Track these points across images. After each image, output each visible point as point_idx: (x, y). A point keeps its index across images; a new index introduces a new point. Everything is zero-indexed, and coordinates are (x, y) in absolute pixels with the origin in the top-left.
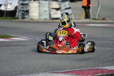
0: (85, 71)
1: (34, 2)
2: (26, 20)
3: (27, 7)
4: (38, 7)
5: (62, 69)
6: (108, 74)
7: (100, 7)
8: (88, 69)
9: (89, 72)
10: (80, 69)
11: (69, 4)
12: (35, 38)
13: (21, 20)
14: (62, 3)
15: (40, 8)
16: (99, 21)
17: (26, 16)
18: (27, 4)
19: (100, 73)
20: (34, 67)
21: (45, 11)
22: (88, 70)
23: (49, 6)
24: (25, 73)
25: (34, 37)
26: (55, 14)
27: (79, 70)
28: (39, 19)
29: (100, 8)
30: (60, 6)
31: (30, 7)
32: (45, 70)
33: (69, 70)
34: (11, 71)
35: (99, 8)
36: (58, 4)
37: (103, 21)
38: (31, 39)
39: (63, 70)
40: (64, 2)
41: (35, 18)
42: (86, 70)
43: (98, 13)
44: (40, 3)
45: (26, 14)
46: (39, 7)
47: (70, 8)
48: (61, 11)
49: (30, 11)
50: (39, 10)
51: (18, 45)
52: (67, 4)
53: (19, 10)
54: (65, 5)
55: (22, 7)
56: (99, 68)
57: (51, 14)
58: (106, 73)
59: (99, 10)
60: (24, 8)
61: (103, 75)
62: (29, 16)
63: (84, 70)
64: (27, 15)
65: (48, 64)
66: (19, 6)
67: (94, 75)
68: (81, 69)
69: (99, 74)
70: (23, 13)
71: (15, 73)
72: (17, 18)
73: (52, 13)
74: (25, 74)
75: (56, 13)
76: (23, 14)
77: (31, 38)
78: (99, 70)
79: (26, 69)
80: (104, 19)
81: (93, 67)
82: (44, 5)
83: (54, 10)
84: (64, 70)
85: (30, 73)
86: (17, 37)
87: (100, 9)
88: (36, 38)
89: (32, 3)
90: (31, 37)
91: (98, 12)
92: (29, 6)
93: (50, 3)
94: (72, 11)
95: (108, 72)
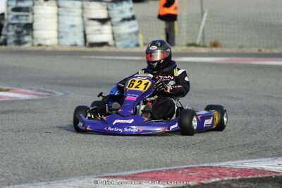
0: (181, 172)
1: (46, 3)
2: (27, 46)
3: (27, 16)
4: (56, 16)
5: (126, 169)
6: (234, 178)
7: (205, 15)
8: (186, 166)
9: (190, 174)
10: (168, 168)
11: (131, 9)
12: (51, 93)
13: (14, 47)
14: (114, 5)
15: (60, 17)
16: (203, 50)
17: (27, 39)
18: (27, 9)
19: (215, 177)
20: (59, 162)
21: (73, 26)
22: (186, 170)
23: (83, 13)
24: (41, 179)
25: (48, 90)
26: (98, 32)
27: (167, 170)
28: (59, 44)
29: (207, 17)
30: (108, 15)
31: (35, 16)
32: (87, 170)
33: (142, 171)
34: (5, 172)
35: (204, 18)
36: (105, 7)
37: (215, 50)
38: (41, 96)
39: (128, 170)
40: (119, 4)
41: (48, 43)
42: (182, 169)
43: (201, 31)
44: (59, 7)
45: (25, 32)
46: (58, 15)
47: (133, 18)
48: (112, 25)
49: (35, 26)
50: (58, 23)
51: (13, 111)
52: (127, 8)
53: (9, 24)
54: (122, 12)
55: (17, 17)
56: (212, 165)
57: (87, 32)
58: (229, 176)
59: (203, 22)
60: (20, 18)
61: (222, 181)
62: (33, 38)
63: (178, 170)
64: (28, 34)
65: (92, 155)
66: (8, 14)
67: (203, 182)
68: (171, 168)
69: (214, 180)
70: (19, 29)
71: (16, 177)
72: (5, 43)
73: (89, 30)
74: (41, 181)
75: (99, 30)
76: (19, 34)
77: (42, 93)
78: (212, 170)
79: (42, 167)
80: (215, 45)
81: (198, 163)
82: (68, 11)
83: (96, 23)
84: (131, 170)
85: (52, 177)
86: (7, 90)
87: (206, 21)
88: (54, 92)
89: (40, 7)
90: (41, 89)
91: (202, 27)
92: (33, 14)
93: (85, 6)
94: (139, 26)
95: (235, 175)
